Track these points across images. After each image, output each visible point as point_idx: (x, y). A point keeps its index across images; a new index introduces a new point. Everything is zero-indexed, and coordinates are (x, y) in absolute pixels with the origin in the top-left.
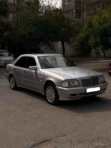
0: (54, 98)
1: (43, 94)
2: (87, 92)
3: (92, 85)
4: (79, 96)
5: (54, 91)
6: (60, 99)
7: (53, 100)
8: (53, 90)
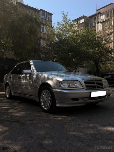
0: (50, 104)
1: (38, 100)
2: (92, 96)
3: (97, 89)
4: (82, 101)
5: (50, 96)
6: (58, 105)
7: (48, 106)
8: (49, 94)
